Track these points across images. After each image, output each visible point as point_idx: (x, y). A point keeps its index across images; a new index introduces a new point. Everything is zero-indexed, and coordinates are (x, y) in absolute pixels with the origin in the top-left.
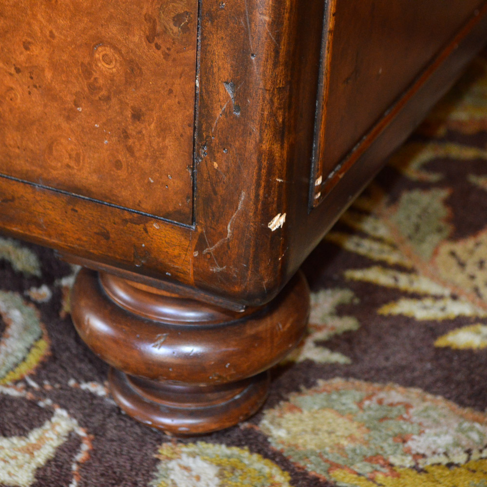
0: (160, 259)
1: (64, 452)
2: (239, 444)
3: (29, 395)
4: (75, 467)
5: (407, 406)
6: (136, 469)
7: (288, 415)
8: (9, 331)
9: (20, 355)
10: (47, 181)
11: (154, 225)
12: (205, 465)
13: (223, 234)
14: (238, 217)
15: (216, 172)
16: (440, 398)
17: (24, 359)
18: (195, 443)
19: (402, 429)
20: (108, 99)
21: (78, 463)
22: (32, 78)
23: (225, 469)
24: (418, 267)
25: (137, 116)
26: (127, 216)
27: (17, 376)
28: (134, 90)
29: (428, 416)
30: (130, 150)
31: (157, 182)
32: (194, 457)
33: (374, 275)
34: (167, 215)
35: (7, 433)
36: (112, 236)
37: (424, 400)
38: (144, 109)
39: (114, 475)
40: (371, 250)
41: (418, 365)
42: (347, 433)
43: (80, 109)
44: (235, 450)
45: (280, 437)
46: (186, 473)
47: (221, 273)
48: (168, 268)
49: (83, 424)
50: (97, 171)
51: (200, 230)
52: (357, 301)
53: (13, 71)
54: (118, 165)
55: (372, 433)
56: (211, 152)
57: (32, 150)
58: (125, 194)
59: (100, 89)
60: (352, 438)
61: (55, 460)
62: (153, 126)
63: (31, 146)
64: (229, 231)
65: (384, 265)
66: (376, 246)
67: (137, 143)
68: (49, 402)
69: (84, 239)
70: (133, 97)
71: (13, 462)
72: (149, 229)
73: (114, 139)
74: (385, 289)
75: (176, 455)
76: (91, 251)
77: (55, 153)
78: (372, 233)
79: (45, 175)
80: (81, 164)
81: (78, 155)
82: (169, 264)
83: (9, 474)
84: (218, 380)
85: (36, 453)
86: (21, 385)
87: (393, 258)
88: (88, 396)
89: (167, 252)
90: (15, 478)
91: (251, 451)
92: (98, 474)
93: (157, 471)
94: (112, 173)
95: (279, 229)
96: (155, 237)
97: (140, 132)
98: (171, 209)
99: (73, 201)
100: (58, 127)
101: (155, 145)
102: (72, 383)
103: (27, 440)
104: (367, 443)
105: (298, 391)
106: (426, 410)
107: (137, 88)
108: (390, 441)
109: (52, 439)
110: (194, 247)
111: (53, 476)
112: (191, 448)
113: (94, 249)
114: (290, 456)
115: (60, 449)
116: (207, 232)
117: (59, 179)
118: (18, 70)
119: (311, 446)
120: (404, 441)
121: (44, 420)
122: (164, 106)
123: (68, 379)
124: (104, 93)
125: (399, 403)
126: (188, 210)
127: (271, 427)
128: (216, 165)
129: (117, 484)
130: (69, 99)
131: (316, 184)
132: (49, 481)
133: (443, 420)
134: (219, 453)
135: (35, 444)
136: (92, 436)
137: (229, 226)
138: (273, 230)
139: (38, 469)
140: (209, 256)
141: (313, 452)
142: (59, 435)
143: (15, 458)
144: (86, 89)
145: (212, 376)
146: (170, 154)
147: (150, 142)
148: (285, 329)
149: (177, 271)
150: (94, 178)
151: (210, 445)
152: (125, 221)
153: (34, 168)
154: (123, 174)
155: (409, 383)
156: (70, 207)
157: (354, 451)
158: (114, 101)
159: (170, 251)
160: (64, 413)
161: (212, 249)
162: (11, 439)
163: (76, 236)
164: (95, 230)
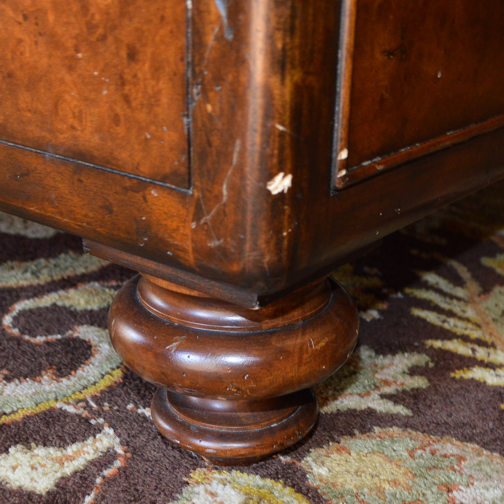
0: (160, 235)
1: (95, 465)
2: (275, 477)
3: (85, 414)
4: (99, 480)
5: (461, 459)
6: (160, 489)
7: (335, 456)
8: (92, 359)
9: (93, 379)
10: (56, 148)
11: (153, 192)
12: (233, 492)
13: (219, 197)
14: (233, 174)
15: (210, 117)
16: (496, 454)
17: (95, 383)
18: (229, 471)
19: (450, 478)
20: (104, 38)
21: (104, 477)
22: (37, 24)
23: (251, 499)
24: (498, 343)
25: (132, 56)
26: (128, 184)
27: (81, 397)
28: (128, 22)
29: (481, 470)
30: (127, 99)
31: (154, 137)
32: (225, 485)
33: (453, 346)
34: (164, 179)
35: (48, 443)
36: (115, 209)
37: (479, 455)
38: (138, 46)
39: (135, 493)
40: (455, 326)
41: (480, 424)
42: (391, 478)
43: (80, 55)
44: (269, 482)
45: (320, 475)
46: (210, 498)
47: (219, 248)
48: (168, 245)
49: (125, 443)
50: (98, 130)
51: (196, 194)
52: (431, 365)
53: (20, 19)
54: (116, 120)
55: (417, 480)
56: (204, 92)
57: (40, 112)
58: (124, 155)
59: (96, 26)
60: (395, 483)
61: (83, 472)
62: (147, 66)
63: (40, 107)
64: (225, 192)
65: (465, 339)
66: (460, 324)
67: (133, 91)
68: (101, 420)
69: (91, 215)
70: (127, 32)
71: (40, 469)
72: (148, 197)
73: (112, 87)
74: (462, 358)
75: (207, 480)
76: (98, 229)
77: (61, 113)
78: (460, 314)
79: (54, 141)
80: (84, 123)
81: (80, 111)
82: (169, 239)
83: (32, 479)
84: (237, 392)
85: (66, 464)
86: (81, 404)
87: (475, 334)
88: (141, 419)
89: (166, 225)
90: (35, 484)
91: (285, 485)
92: (120, 489)
93: (181, 493)
94: (112, 130)
95: (282, 194)
96: (154, 207)
97: (135, 76)
98: (167, 170)
99: (78, 169)
100: (62, 81)
101: (150, 91)
102: (130, 406)
103: (64, 451)
104: (409, 489)
105: (352, 435)
106: (479, 464)
107: (131, 20)
108: (435, 489)
109: (89, 453)
110: (191, 217)
111: (74, 486)
112: (225, 475)
113: (101, 227)
114: (324, 493)
115: (92, 463)
116: (203, 197)
117: (66, 144)
118: (25, 17)
119: (350, 486)
120: (449, 491)
121: (89, 436)
122: (157, 39)
123: (129, 403)
124: (100, 31)
125: (452, 455)
126: (183, 170)
127: (313, 464)
128: (209, 108)
129: (135, 501)
130: (70, 43)
131: (339, 158)
132: (68, 490)
133: (495, 475)
134: (251, 483)
135: (70, 456)
136: (129, 455)
137: (225, 187)
138: (275, 192)
139: (62, 478)
140: (206, 227)
141: (350, 492)
142: (96, 450)
143: (43, 466)
144: (85, 30)
145: (229, 387)
146: (164, 100)
147: (146, 87)
148: (318, 347)
149: (177, 249)
150: (96, 140)
151: (245, 475)
152: (126, 189)
153: (44, 134)
154: (121, 130)
155: (467, 439)
156: (76, 177)
157: (394, 495)
158: (110, 39)
159: (169, 223)
160: (111, 431)
161: (208, 217)
162: (48, 449)
163: (83, 212)
164: (100, 204)
